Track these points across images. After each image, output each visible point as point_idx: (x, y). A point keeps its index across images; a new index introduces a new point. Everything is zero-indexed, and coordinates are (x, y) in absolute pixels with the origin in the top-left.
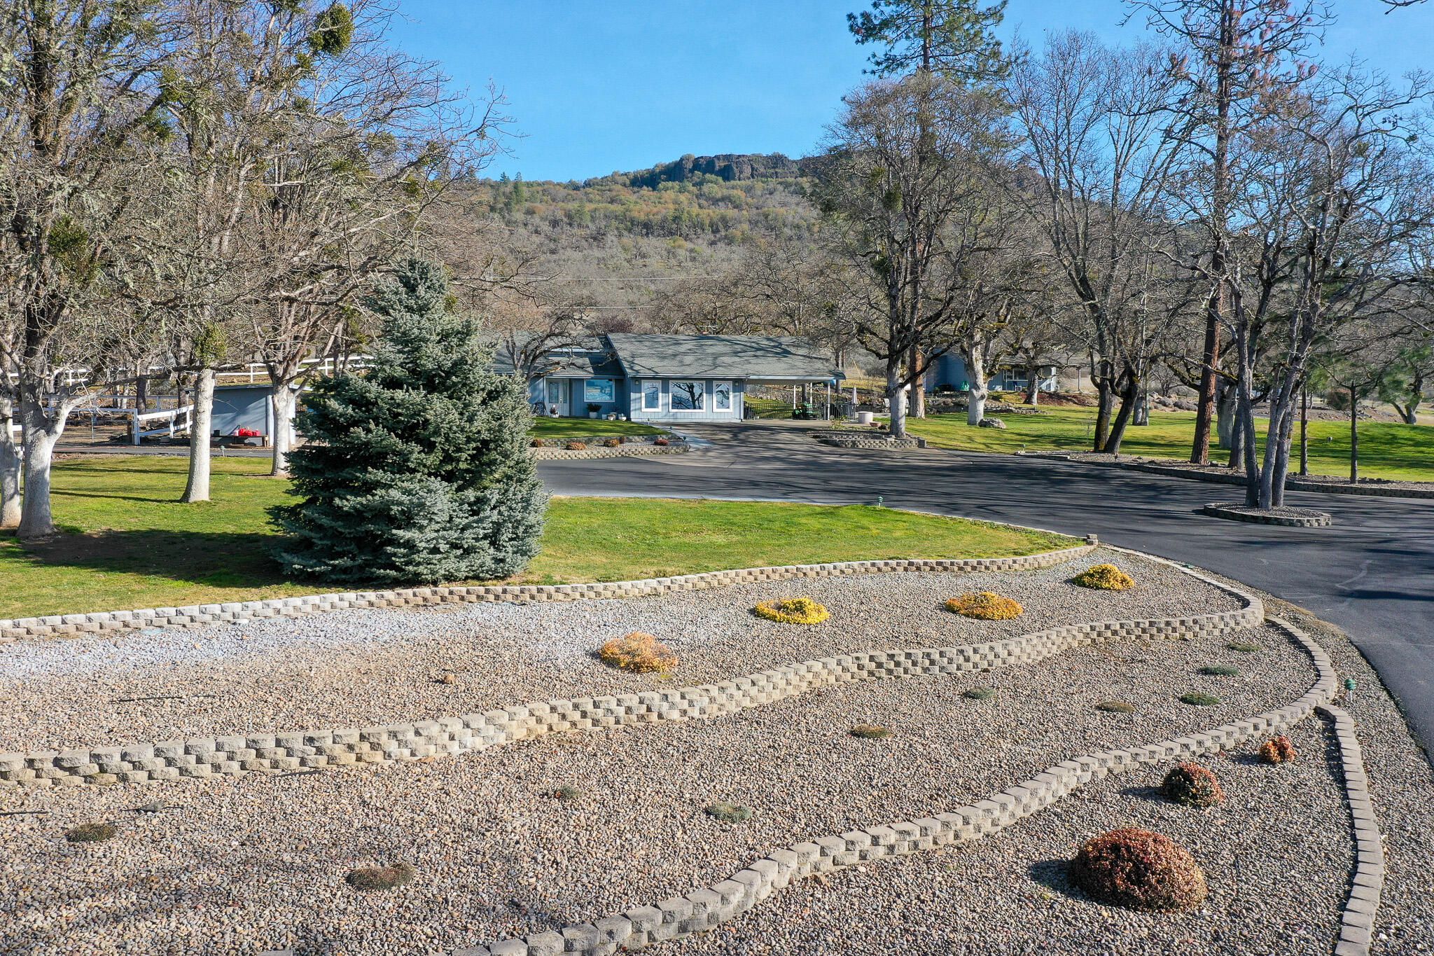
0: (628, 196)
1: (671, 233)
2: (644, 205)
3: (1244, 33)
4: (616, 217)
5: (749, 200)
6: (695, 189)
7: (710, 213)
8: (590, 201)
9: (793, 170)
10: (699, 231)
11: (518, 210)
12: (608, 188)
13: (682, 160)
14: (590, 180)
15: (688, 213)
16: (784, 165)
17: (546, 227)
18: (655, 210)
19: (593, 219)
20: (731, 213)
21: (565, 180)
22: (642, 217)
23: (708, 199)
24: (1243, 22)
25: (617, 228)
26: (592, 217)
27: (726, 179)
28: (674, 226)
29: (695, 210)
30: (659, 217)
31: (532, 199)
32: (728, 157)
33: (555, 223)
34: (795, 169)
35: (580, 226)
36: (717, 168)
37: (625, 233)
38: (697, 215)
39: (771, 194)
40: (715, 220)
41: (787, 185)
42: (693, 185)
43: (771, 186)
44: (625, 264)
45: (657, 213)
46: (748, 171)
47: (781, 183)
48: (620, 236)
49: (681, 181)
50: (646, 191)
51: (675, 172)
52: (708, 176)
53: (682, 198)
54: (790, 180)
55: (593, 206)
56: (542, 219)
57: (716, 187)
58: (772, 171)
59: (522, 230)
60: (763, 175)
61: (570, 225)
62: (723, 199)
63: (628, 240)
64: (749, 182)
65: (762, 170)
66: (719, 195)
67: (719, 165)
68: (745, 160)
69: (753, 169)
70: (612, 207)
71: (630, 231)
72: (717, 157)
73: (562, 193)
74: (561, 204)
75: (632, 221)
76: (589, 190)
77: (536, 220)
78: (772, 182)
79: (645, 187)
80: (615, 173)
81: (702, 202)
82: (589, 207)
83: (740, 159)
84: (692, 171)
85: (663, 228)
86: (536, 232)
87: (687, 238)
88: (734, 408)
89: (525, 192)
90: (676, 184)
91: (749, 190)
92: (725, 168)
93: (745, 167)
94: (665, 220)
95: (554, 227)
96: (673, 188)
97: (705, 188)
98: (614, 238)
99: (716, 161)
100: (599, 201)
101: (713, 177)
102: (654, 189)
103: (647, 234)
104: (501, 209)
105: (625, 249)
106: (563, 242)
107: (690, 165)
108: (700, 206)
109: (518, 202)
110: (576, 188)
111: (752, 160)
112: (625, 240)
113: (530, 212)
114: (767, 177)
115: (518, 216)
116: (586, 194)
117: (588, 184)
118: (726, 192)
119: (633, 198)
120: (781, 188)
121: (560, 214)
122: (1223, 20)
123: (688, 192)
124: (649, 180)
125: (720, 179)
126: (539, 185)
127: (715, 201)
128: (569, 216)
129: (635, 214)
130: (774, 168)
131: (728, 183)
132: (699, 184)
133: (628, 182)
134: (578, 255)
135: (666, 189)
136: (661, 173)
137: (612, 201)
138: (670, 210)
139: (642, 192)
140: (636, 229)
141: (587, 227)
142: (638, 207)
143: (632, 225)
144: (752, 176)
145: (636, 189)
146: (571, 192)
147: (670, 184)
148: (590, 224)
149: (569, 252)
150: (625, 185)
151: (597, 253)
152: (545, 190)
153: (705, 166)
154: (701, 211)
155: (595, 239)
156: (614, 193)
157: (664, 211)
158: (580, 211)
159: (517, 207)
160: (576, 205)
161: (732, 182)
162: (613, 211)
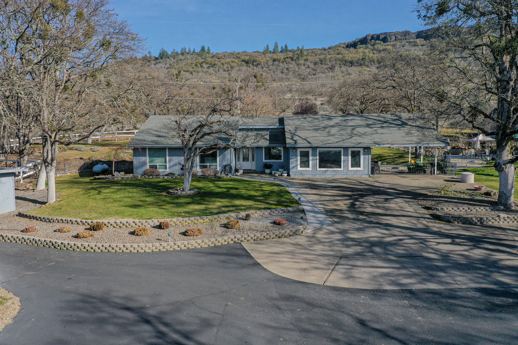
0: (345, 51)
1: (361, 65)
2: (351, 54)
4: (339, 60)
5: (394, 50)
6: (372, 47)
7: (376, 56)
8: (330, 54)
9: (413, 36)
10: (373, 63)
12: (337, 49)
13: (366, 36)
14: (330, 47)
15: (368, 56)
16: (409, 35)
17: (312, 65)
18: (355, 56)
19: (330, 61)
20: (386, 55)
21: (321, 48)
22: (350, 59)
23: (377, 50)
25: (340, 64)
27: (384, 42)
28: (362, 62)
29: (371, 55)
30: (356, 59)
31: (307, 55)
32: (385, 34)
33: (315, 64)
35: (325, 64)
36: (381, 38)
37: (342, 66)
38: (372, 57)
39: (403, 46)
40: (379, 59)
41: (410, 43)
43: (403, 43)
44: (342, 78)
46: (394, 38)
47: (407, 42)
49: (366, 44)
50: (352, 49)
51: (364, 41)
52: (377, 41)
53: (366, 51)
54: (412, 40)
56: (311, 62)
57: (380, 46)
58: (404, 37)
59: (303, 67)
60: (400, 39)
61: (321, 64)
63: (344, 68)
64: (394, 43)
65: (400, 37)
66: (382, 49)
68: (393, 34)
69: (396, 37)
70: (338, 56)
71: (345, 65)
72: (381, 34)
73: (320, 52)
74: (318, 56)
75: (345, 61)
76: (330, 50)
77: (308, 63)
79: (352, 48)
80: (340, 43)
81: (374, 52)
82: (329, 56)
83: (391, 34)
84: (371, 40)
85: (358, 63)
86: (308, 67)
87: (367, 66)
89: (305, 53)
90: (364, 46)
91: (394, 46)
92: (384, 38)
93: (392, 37)
94: (359, 59)
96: (363, 47)
97: (376, 47)
98: (338, 68)
99: (381, 35)
100: (333, 54)
101: (379, 42)
102: (355, 48)
103: (351, 66)
104: (296, 60)
105: (342, 72)
106: (318, 71)
107: (370, 38)
108: (373, 54)
109: (302, 56)
110: (325, 50)
111: (395, 34)
112: (342, 68)
113: (306, 60)
114: (402, 40)
115: (302, 62)
116: (328, 52)
118: (384, 47)
119: (347, 52)
120: (407, 44)
121: (317, 60)
123: (369, 48)
124: (354, 45)
125: (382, 42)
126: (311, 50)
127: (380, 51)
128: (321, 60)
129: (347, 58)
130: (405, 36)
131: (385, 44)
132: (373, 45)
133: (345, 46)
134: (324, 75)
135: (360, 48)
136: (358, 42)
137: (338, 54)
138: (360, 56)
139: (350, 50)
140: (347, 64)
141: (328, 64)
142: (348, 55)
144: (395, 40)
145: (348, 49)
146: (323, 52)
147: (362, 46)
149: (321, 74)
150: (344, 48)
151: (331, 74)
152: (313, 52)
153: (376, 38)
155: (331, 69)
156: (339, 51)
157: (358, 56)
158: (325, 59)
159: (301, 59)
160: (324, 56)
161: (387, 43)
162: (338, 58)
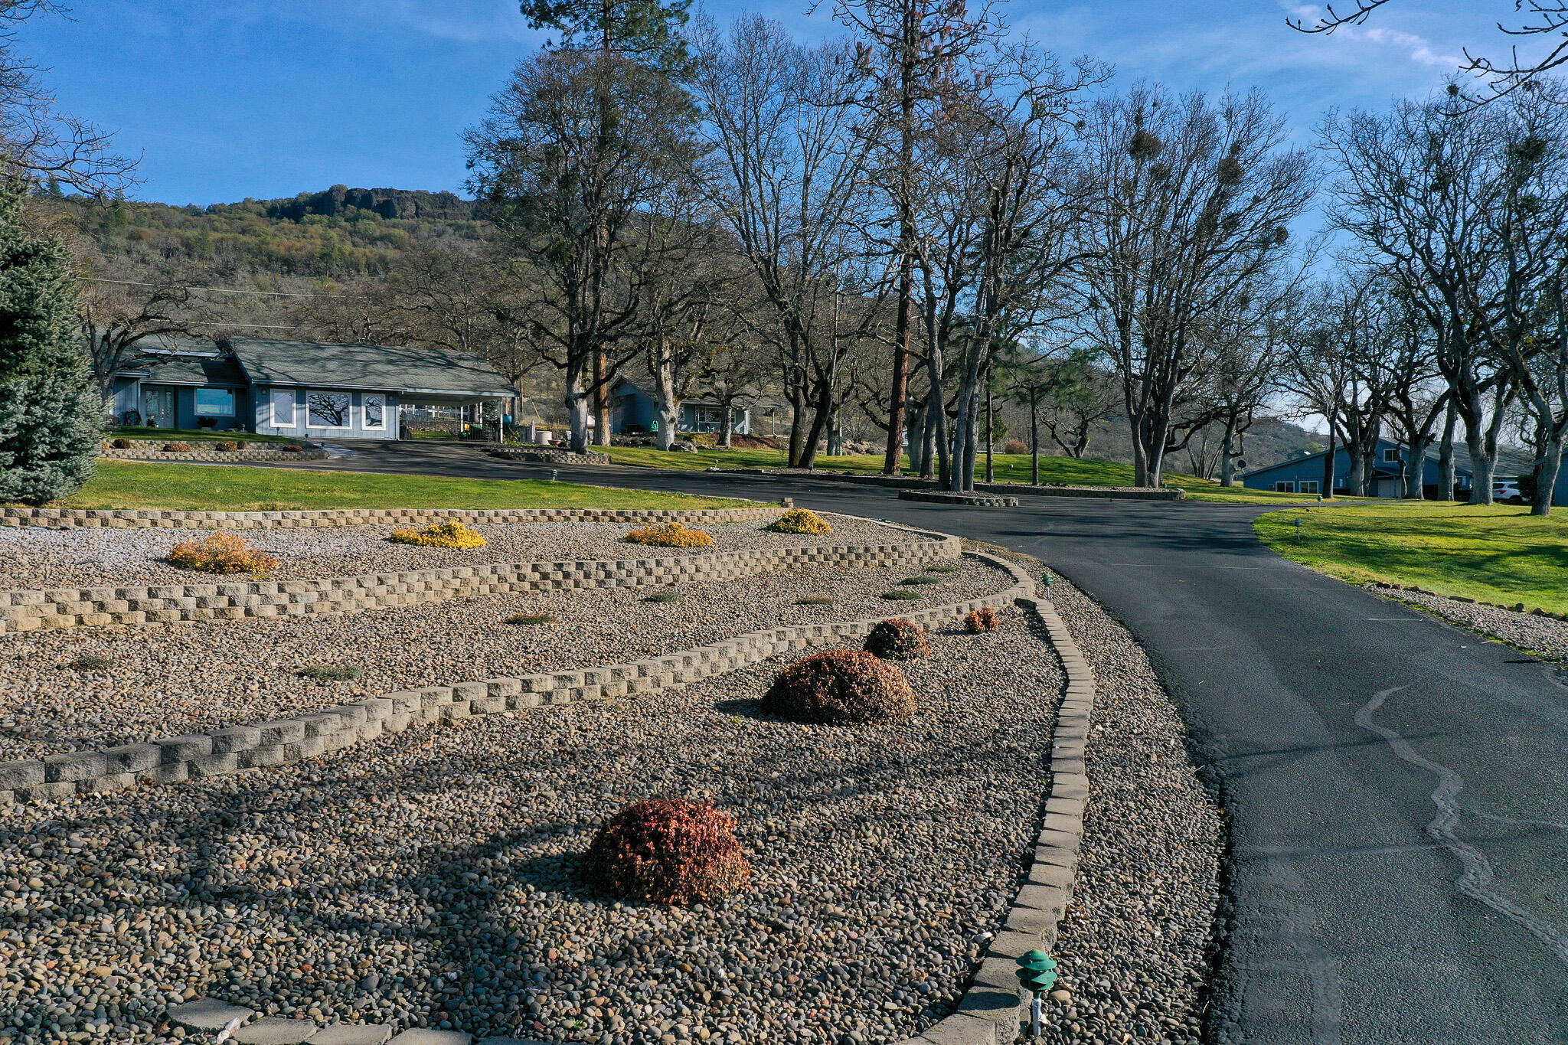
0: (266, 228)
1: (318, 273)
2: (283, 238)
3: (924, 36)
4: (249, 250)
5: (413, 241)
6: (347, 225)
7: (365, 252)
8: (216, 230)
9: (465, 211)
10: (353, 272)
11: (118, 234)
12: (238, 216)
13: (331, 190)
14: (215, 206)
15: (340, 250)
16: (454, 205)
17: (156, 257)
18: (298, 245)
19: (219, 250)
20: (391, 253)
21: (183, 204)
22: (282, 251)
23: (363, 237)
24: (923, 26)
25: (250, 263)
26: (217, 248)
27: (385, 216)
28: (322, 265)
29: (348, 247)
30: (303, 253)
31: (138, 221)
32: (388, 192)
33: (168, 252)
34: (467, 211)
35: (201, 257)
36: (375, 203)
37: (260, 269)
38: (351, 254)
39: (439, 236)
40: (373, 261)
41: (457, 228)
42: (346, 220)
43: (439, 227)
44: (260, 304)
45: (301, 249)
46: (412, 209)
47: (450, 225)
48: (254, 272)
49: (330, 214)
50: (286, 223)
51: (323, 203)
52: (363, 211)
53: (332, 233)
54: (462, 222)
55: (218, 235)
56: (151, 246)
57: (373, 224)
58: (440, 211)
59: (123, 258)
60: (429, 215)
61: (189, 256)
62: (382, 238)
63: (265, 277)
64: (412, 221)
65: (428, 209)
66: (378, 233)
67: (376, 200)
68: (409, 196)
69: (417, 207)
70: (243, 238)
71: (267, 267)
72: (375, 191)
73: (179, 218)
74: (176, 230)
75: (269, 256)
76: (214, 217)
77: (144, 247)
78: (441, 224)
79: (286, 219)
80: (247, 200)
81: (356, 239)
82: (214, 236)
83: (403, 195)
84: (344, 204)
85: (308, 266)
86: (143, 261)
87: (338, 278)
88: (388, 426)
89: (129, 214)
90: (325, 218)
91: (413, 230)
92: (385, 204)
93: (408, 204)
94: (311, 256)
95: (167, 257)
96: (320, 221)
97: (361, 225)
98: (245, 274)
99: (373, 195)
100: (227, 231)
101: (370, 213)
102: (297, 222)
103: (289, 272)
104: (96, 231)
105: (261, 288)
106: (180, 274)
107: (341, 197)
108: (354, 245)
109: (119, 223)
110: (196, 212)
111: (418, 197)
112: (260, 277)
113: (135, 237)
114: (434, 217)
115: (119, 241)
116: (210, 221)
117: (212, 210)
118: (385, 231)
119: (271, 230)
120: (450, 230)
121: (175, 242)
122: (906, 21)
123: (340, 227)
124: (292, 211)
125: (378, 216)
126: (147, 206)
127: (373, 241)
128: (187, 244)
129: (273, 248)
130: (442, 207)
131: (387, 221)
132: (354, 220)
133: (264, 211)
135: (312, 223)
136: (307, 203)
137: (244, 232)
138: (316, 246)
139: (282, 224)
140: (274, 265)
141: (211, 259)
142: (277, 240)
143: (270, 260)
144: (417, 214)
145: (274, 220)
146: (190, 218)
147: (317, 217)
148: (215, 256)
150: (260, 214)
151: (223, 290)
152: (157, 212)
153: (361, 200)
154: (355, 250)
155: (222, 274)
156: (246, 223)
157: (309, 247)
158: (202, 241)
159: (117, 230)
160: (196, 232)
161: (393, 220)
162: (245, 243)
